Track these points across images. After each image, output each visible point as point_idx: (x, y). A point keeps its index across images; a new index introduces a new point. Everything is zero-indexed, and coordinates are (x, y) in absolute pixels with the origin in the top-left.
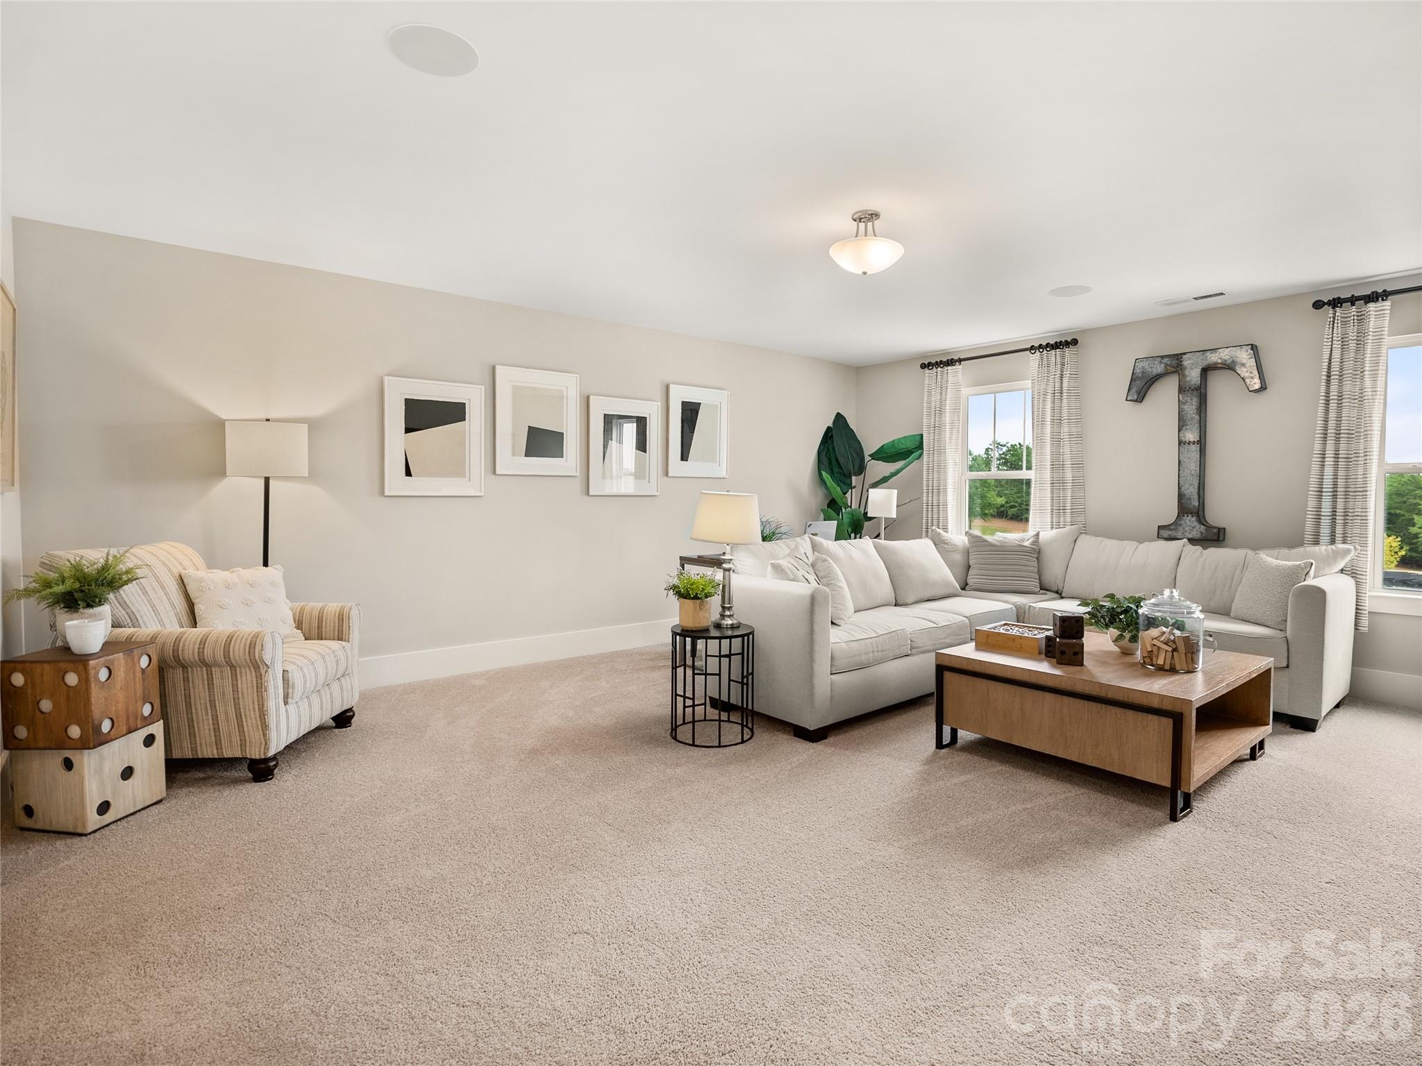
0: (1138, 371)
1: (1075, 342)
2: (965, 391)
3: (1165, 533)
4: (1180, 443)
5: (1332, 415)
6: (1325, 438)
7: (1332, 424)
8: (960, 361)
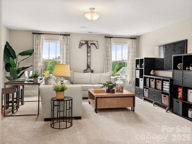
0: (81, 42)
1: (69, 35)
2: (44, 41)
3: (85, 71)
4: (87, 56)
5: (107, 53)
6: (106, 57)
7: (107, 55)
8: (43, 34)
